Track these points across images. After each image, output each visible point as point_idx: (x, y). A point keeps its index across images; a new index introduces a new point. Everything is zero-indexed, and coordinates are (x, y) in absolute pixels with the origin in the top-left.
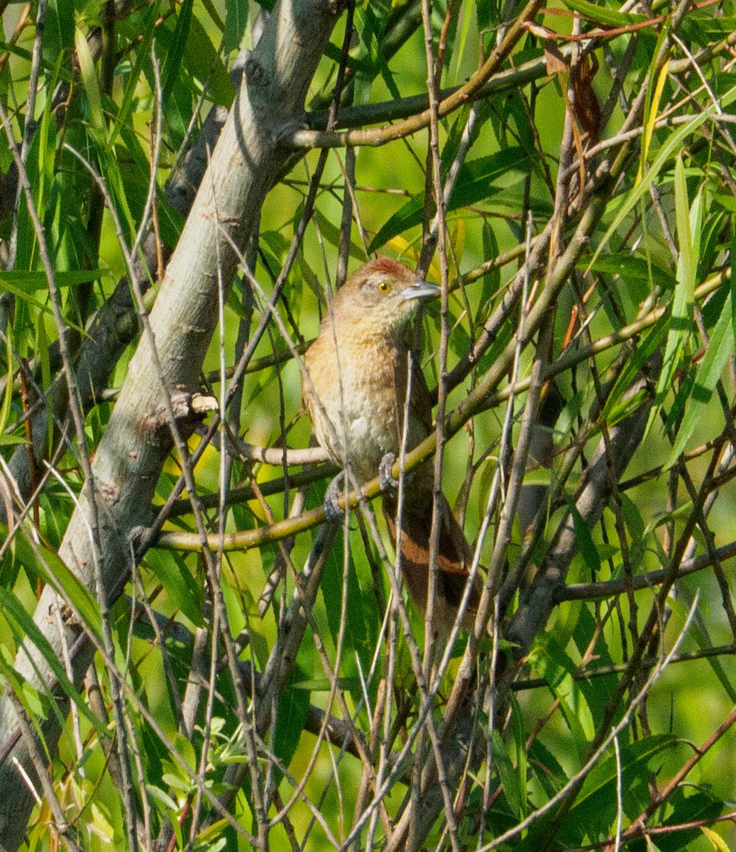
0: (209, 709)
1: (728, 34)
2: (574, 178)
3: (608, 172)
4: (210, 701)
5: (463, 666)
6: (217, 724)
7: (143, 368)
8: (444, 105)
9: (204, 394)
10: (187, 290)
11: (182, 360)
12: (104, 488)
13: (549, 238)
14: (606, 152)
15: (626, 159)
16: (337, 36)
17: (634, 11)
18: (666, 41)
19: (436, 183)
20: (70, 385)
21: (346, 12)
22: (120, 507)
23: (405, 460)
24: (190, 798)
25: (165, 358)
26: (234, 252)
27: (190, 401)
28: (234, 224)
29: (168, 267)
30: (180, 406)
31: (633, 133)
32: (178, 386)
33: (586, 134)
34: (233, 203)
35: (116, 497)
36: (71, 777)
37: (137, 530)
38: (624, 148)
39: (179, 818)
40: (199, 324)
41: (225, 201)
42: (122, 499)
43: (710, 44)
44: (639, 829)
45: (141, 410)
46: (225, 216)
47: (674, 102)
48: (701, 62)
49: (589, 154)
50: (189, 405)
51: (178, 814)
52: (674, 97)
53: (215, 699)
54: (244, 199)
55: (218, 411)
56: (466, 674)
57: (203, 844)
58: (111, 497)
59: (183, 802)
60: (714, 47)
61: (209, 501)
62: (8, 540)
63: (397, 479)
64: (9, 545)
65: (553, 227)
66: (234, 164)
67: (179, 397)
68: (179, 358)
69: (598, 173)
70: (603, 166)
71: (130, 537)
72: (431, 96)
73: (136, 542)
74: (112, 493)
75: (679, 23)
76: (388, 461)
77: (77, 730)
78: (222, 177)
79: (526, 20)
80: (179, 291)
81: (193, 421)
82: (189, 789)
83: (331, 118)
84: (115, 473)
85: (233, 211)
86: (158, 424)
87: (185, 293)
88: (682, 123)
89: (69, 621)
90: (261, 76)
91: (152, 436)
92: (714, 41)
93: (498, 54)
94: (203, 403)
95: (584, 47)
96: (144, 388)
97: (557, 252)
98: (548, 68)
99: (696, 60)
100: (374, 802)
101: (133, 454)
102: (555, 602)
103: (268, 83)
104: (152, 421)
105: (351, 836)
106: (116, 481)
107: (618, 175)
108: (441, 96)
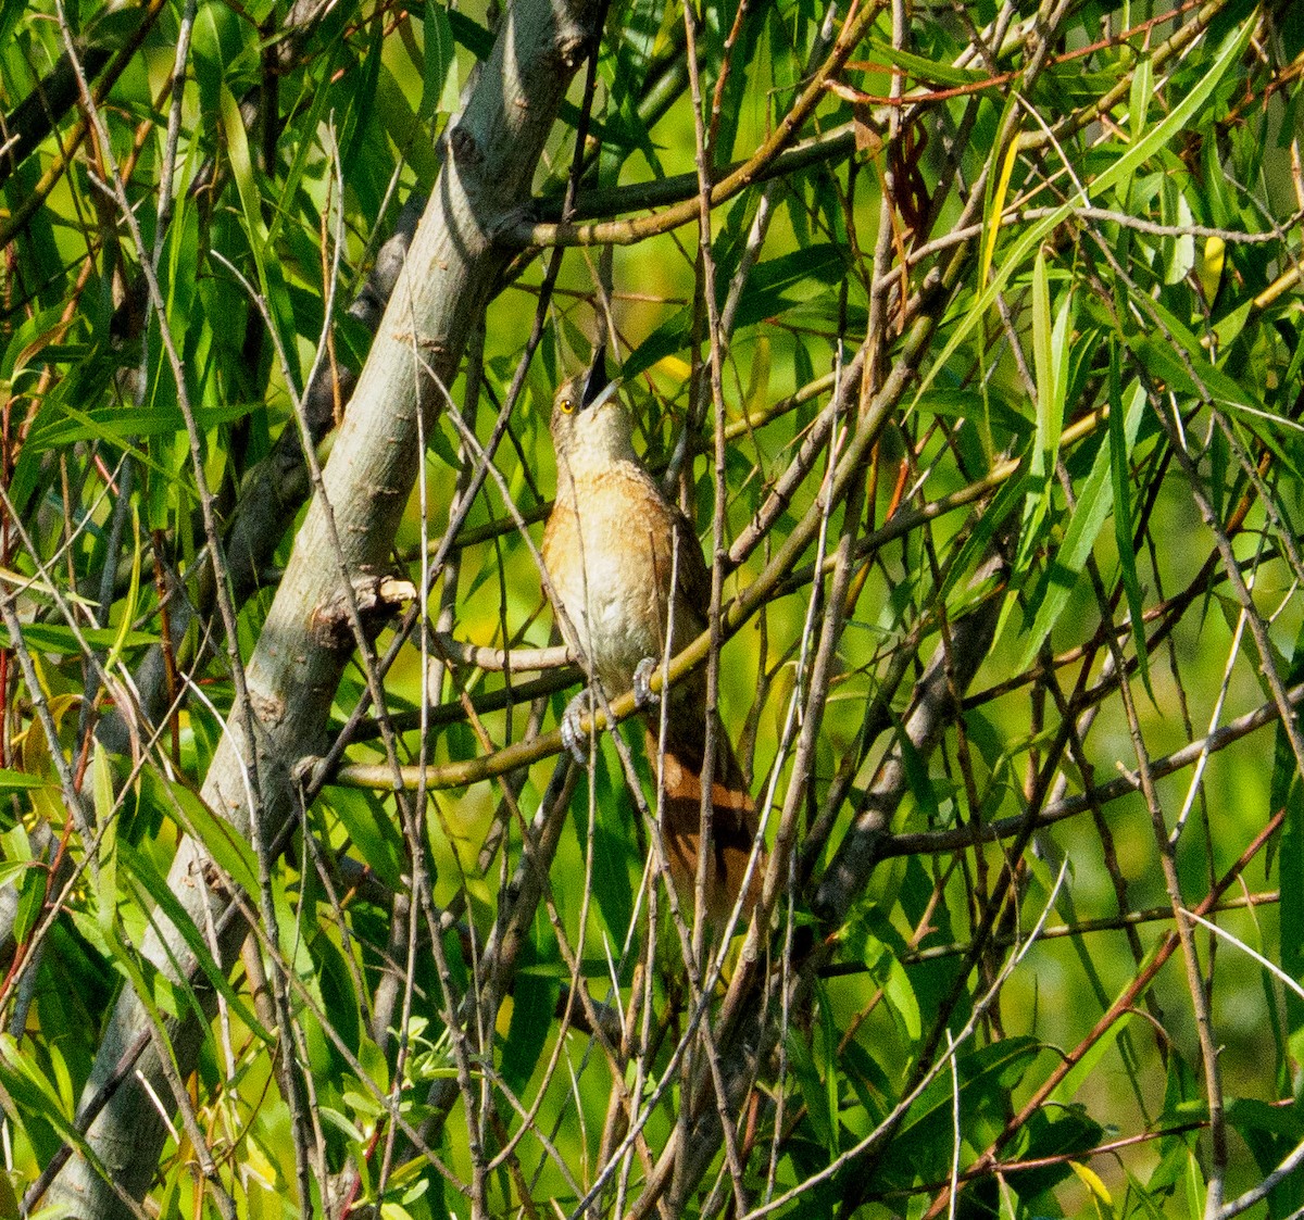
0: (406, 1008)
1: (1099, 97)
2: (894, 290)
3: (940, 284)
4: (407, 998)
5: (747, 945)
6: (416, 1026)
7: (314, 542)
8: (718, 190)
9: (397, 577)
10: (373, 438)
11: (367, 533)
12: (262, 704)
13: (861, 370)
14: (937, 255)
15: (963, 264)
16: (575, 94)
17: (971, 66)
18: (1016, 107)
19: (709, 294)
20: (219, 574)
21: (586, 64)
22: (284, 730)
23: (668, 668)
24: (381, 1124)
25: (345, 528)
26: (435, 386)
27: (378, 587)
28: (436, 349)
29: (348, 407)
30: (365, 594)
31: (972, 230)
32: (362, 567)
33: (910, 231)
34: (436, 321)
35: (278, 715)
36: (220, 1101)
37: (307, 760)
38: (960, 249)
39: (365, 1152)
40: (390, 484)
41: (424, 317)
42: (287, 719)
43: (1075, 111)
44: (988, 1164)
45: (312, 598)
46: (424, 337)
47: (1027, 190)
48: (1062, 136)
49: (912, 257)
50: (377, 592)
51: (363, 1146)
52: (1027, 182)
53: (414, 995)
54: (449, 315)
55: (417, 601)
56: (751, 957)
57: (398, 1186)
58: (271, 716)
59: (370, 1130)
60: (1082, 114)
61: (405, 720)
62: (131, 777)
63: (658, 693)
64: (132, 786)
65: (866, 355)
66: (437, 268)
67: (363, 582)
68: (364, 529)
69: (926, 284)
70: (933, 274)
71: (297, 771)
72: (701, 178)
73: (306, 778)
74: (273, 711)
75: (1032, 84)
76: (646, 669)
77: (227, 1036)
78: (419, 286)
79: (826, 78)
80: (362, 440)
81: (382, 614)
82: (379, 1113)
83: (567, 204)
84: (278, 685)
85: (436, 331)
86: (334, 618)
87: (371, 441)
88: (1038, 219)
89: (216, 884)
90: (472, 148)
91: (327, 635)
92: (1080, 106)
93: (790, 123)
94: (395, 589)
95: (907, 114)
96: (316, 570)
97: (871, 389)
98: (858, 141)
99: (1055, 134)
100: (629, 1137)
101: (300, 658)
102: (878, 857)
103: (482, 159)
104: (328, 613)
105: (597, 1183)
106: (279, 693)
107: (953, 287)
108: (714, 177)
